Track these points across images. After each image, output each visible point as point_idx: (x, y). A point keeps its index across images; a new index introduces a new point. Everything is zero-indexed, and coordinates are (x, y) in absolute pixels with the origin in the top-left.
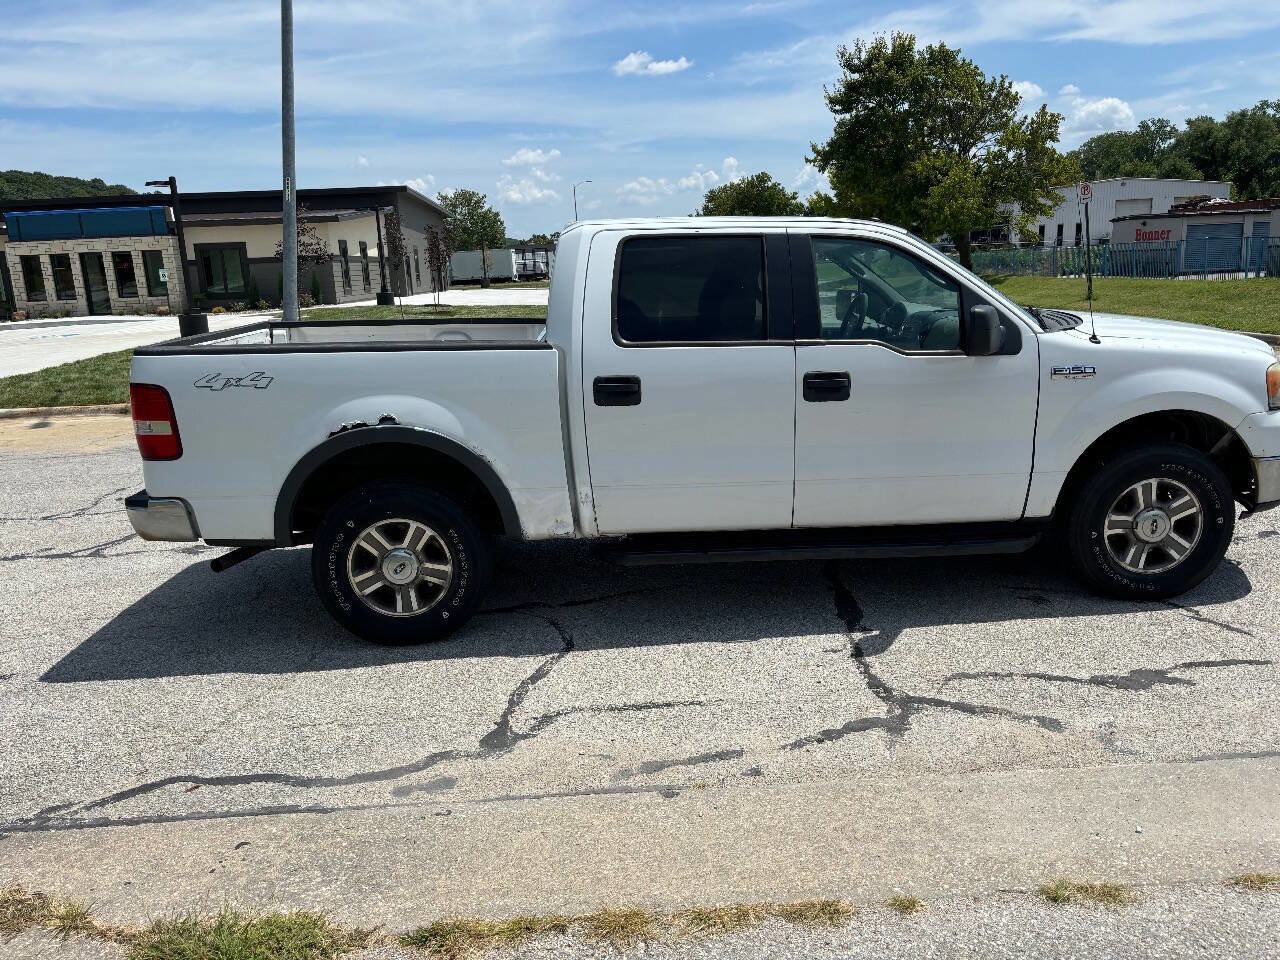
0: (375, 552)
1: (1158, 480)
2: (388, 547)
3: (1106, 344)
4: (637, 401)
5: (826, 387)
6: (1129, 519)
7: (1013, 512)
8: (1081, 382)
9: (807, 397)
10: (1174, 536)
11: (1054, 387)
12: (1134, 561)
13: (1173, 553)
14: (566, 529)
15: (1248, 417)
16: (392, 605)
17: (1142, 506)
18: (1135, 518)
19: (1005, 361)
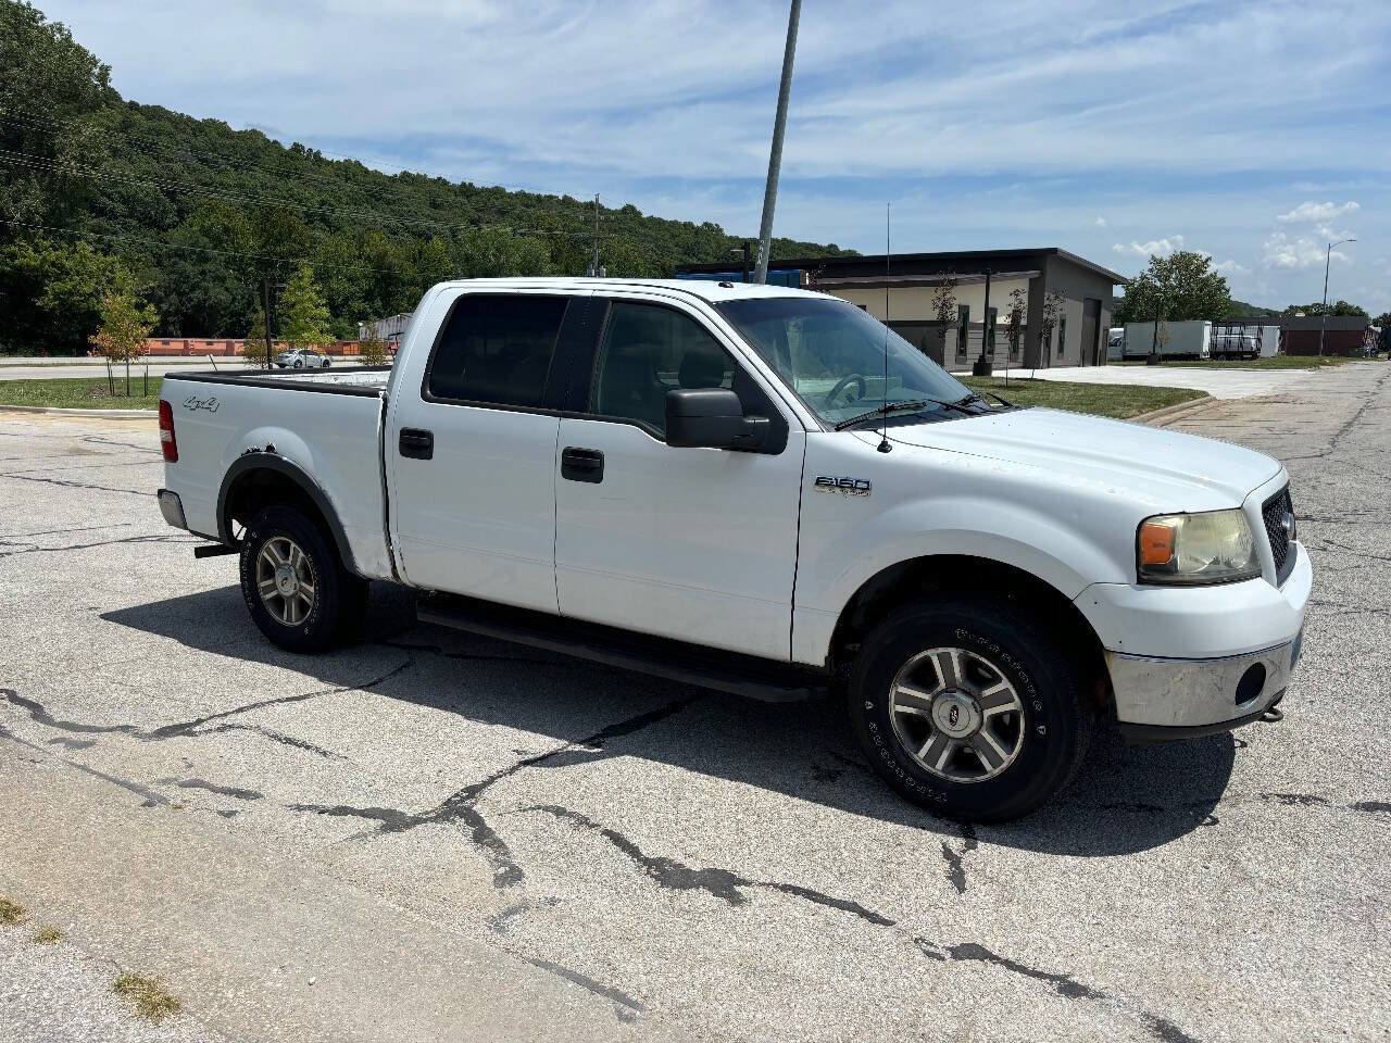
0: (273, 564)
1: (961, 651)
2: (282, 562)
3: (898, 453)
4: (429, 457)
5: (582, 465)
6: (926, 697)
7: (780, 652)
8: (851, 500)
9: (566, 475)
10: (985, 734)
11: (818, 499)
12: (932, 758)
13: (984, 760)
14: (387, 574)
15: (1093, 586)
16: (281, 613)
17: (943, 685)
18: (934, 698)
19: (762, 460)
